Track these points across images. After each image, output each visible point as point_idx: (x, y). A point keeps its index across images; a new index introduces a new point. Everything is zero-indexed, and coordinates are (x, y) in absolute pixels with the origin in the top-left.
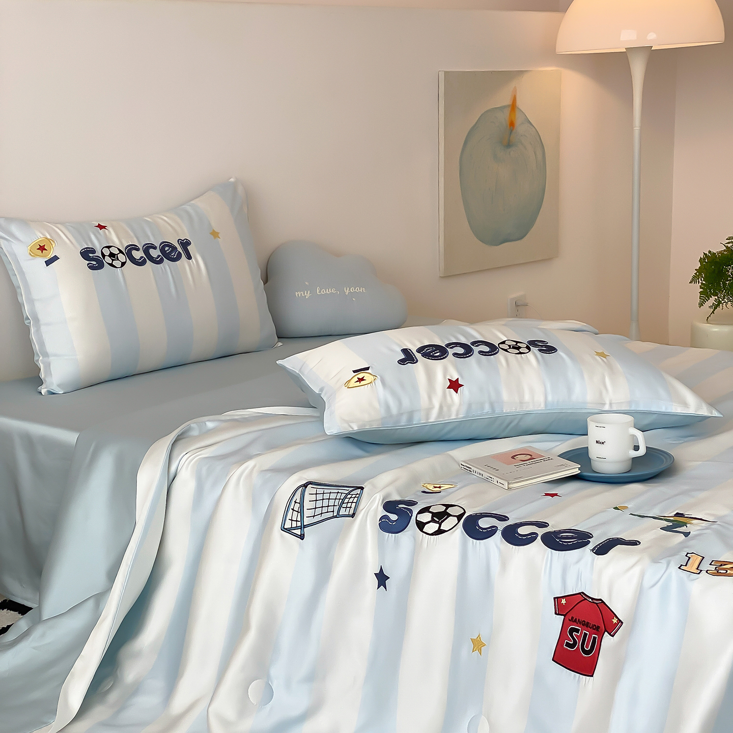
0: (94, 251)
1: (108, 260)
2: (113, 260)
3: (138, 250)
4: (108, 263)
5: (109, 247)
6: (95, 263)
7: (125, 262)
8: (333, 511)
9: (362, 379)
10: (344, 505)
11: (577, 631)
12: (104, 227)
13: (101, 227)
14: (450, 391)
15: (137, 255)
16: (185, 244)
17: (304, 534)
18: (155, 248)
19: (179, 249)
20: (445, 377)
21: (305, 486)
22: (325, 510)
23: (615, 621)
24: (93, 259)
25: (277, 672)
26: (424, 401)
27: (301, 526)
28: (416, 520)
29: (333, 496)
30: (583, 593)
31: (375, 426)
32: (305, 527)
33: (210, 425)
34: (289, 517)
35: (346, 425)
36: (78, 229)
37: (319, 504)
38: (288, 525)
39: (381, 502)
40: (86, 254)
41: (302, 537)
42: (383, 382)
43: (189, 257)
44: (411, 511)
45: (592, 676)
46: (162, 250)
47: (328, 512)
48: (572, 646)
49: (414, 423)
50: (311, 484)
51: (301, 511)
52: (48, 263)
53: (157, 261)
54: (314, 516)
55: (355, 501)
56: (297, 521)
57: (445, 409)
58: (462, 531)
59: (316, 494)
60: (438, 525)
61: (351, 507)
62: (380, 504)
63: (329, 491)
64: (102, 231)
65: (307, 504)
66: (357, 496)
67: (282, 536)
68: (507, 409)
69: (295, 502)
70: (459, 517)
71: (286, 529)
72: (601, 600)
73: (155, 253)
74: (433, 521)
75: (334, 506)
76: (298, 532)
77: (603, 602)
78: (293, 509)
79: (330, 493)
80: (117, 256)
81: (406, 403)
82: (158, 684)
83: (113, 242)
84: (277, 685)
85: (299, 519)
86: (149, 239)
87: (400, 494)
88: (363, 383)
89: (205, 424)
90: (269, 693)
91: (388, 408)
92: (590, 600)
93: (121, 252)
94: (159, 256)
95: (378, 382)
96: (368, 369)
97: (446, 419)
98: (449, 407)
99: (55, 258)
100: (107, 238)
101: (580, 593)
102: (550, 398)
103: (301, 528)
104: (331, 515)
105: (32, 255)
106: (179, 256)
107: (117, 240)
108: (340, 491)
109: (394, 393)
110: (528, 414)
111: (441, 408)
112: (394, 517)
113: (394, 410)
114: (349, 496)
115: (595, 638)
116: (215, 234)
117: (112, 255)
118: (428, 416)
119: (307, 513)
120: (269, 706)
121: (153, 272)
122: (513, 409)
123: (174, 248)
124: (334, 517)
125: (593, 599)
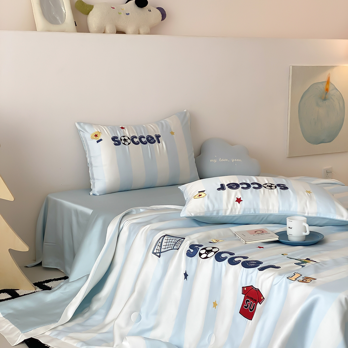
0: (117, 138)
1: (123, 141)
2: (125, 142)
3: (136, 138)
4: (123, 143)
5: (124, 136)
6: (117, 143)
7: (130, 143)
8: (172, 247)
9: (200, 195)
10: (176, 245)
11: (249, 301)
12: (124, 128)
13: (122, 128)
14: (236, 203)
15: (136, 140)
16: (158, 137)
17: (160, 256)
18: (144, 138)
19: (155, 139)
20: (235, 196)
21: (164, 236)
22: (169, 246)
23: (262, 298)
24: (116, 141)
25: (143, 310)
26: (224, 206)
27: (160, 252)
28: (199, 252)
29: (173, 241)
30: (252, 286)
31: (202, 215)
32: (161, 252)
33: (141, 210)
34: (156, 248)
35: (189, 214)
36: (113, 129)
37: (168, 244)
38: (155, 252)
39: (189, 244)
40: (114, 139)
41: (159, 256)
42: (208, 197)
43: (159, 142)
44: (199, 248)
45: (251, 320)
46: (147, 139)
47: (170, 247)
48: (246, 307)
49: (220, 215)
50: (167, 236)
51: (161, 246)
52: (98, 142)
53: (144, 143)
54: (165, 248)
55: (180, 243)
56: (159, 250)
57: (233, 210)
58: (214, 258)
59: (167, 240)
60: (207, 255)
61: (178, 246)
62: (188, 245)
63: (172, 239)
64: (122, 130)
65: (164, 244)
66: (182, 241)
67: (152, 255)
68: (261, 212)
69: (159, 242)
70: (215, 252)
71: (154, 253)
72: (258, 289)
73: (143, 140)
74: (205, 253)
75: (173, 245)
76: (158, 254)
77: (259, 290)
78: (158, 245)
79: (173, 239)
80: (127, 141)
81: (216, 206)
82: (103, 311)
83: (126, 134)
84: (143, 315)
85: (159, 249)
86: (142, 133)
87: (198, 242)
88: (200, 197)
89: (140, 210)
90: (140, 318)
91: (208, 208)
92: (254, 289)
93: (129, 138)
94: (145, 141)
95: (206, 197)
96: (204, 191)
97: (234, 214)
98: (235, 210)
99: (101, 140)
100: (124, 133)
101: (251, 286)
102: (281, 209)
103: (160, 253)
104: (171, 248)
105: (92, 138)
106: (155, 141)
107: (128, 134)
108: (176, 239)
109: (211, 202)
110: (271, 215)
111: (232, 209)
112: (192, 251)
113: (211, 209)
114: (178, 242)
115: (254, 304)
116: (172, 133)
117: (125, 140)
118: (226, 213)
119: (163, 247)
120: (138, 323)
121: (142, 147)
122: (264, 213)
123: (153, 138)
124: (172, 249)
125: (255, 288)
